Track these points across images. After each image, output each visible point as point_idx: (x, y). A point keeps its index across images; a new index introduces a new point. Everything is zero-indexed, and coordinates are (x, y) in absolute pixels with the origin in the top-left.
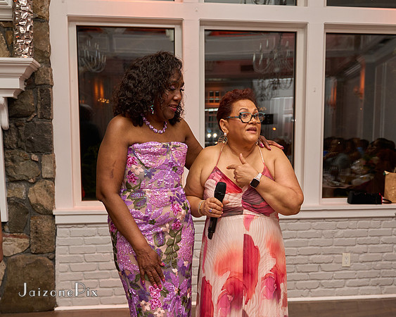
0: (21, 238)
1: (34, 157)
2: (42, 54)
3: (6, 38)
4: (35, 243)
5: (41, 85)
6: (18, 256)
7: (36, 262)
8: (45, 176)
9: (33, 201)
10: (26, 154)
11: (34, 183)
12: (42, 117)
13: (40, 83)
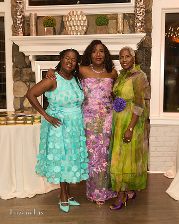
2: (148, 30)
3: (129, 22)
5: (146, 47)
12: (146, 65)
13: (146, 46)
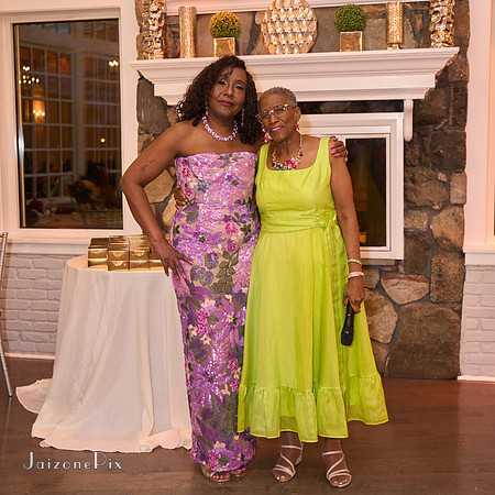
0: (419, 281)
1: (442, 176)
2: (461, 41)
3: (413, 23)
4: (437, 289)
5: (455, 82)
6: (414, 305)
7: (437, 314)
8: (453, 201)
9: (437, 234)
10: (431, 172)
11: (439, 211)
12: (455, 124)
13: (455, 79)
